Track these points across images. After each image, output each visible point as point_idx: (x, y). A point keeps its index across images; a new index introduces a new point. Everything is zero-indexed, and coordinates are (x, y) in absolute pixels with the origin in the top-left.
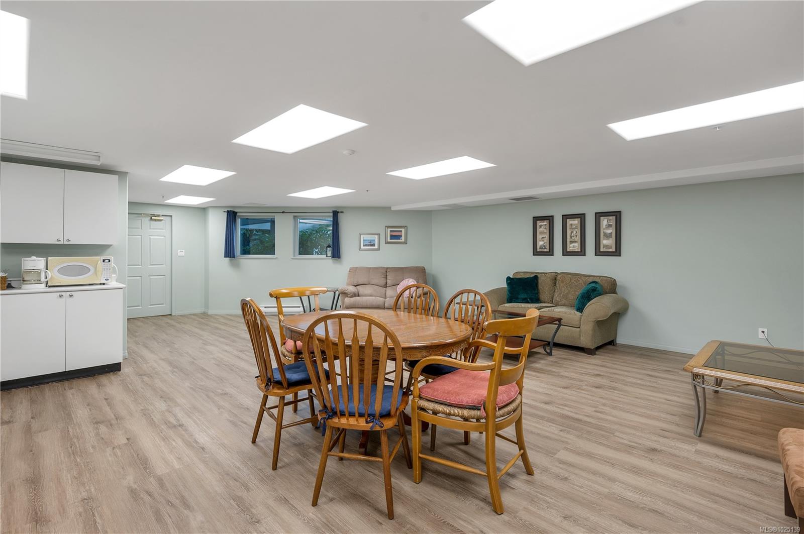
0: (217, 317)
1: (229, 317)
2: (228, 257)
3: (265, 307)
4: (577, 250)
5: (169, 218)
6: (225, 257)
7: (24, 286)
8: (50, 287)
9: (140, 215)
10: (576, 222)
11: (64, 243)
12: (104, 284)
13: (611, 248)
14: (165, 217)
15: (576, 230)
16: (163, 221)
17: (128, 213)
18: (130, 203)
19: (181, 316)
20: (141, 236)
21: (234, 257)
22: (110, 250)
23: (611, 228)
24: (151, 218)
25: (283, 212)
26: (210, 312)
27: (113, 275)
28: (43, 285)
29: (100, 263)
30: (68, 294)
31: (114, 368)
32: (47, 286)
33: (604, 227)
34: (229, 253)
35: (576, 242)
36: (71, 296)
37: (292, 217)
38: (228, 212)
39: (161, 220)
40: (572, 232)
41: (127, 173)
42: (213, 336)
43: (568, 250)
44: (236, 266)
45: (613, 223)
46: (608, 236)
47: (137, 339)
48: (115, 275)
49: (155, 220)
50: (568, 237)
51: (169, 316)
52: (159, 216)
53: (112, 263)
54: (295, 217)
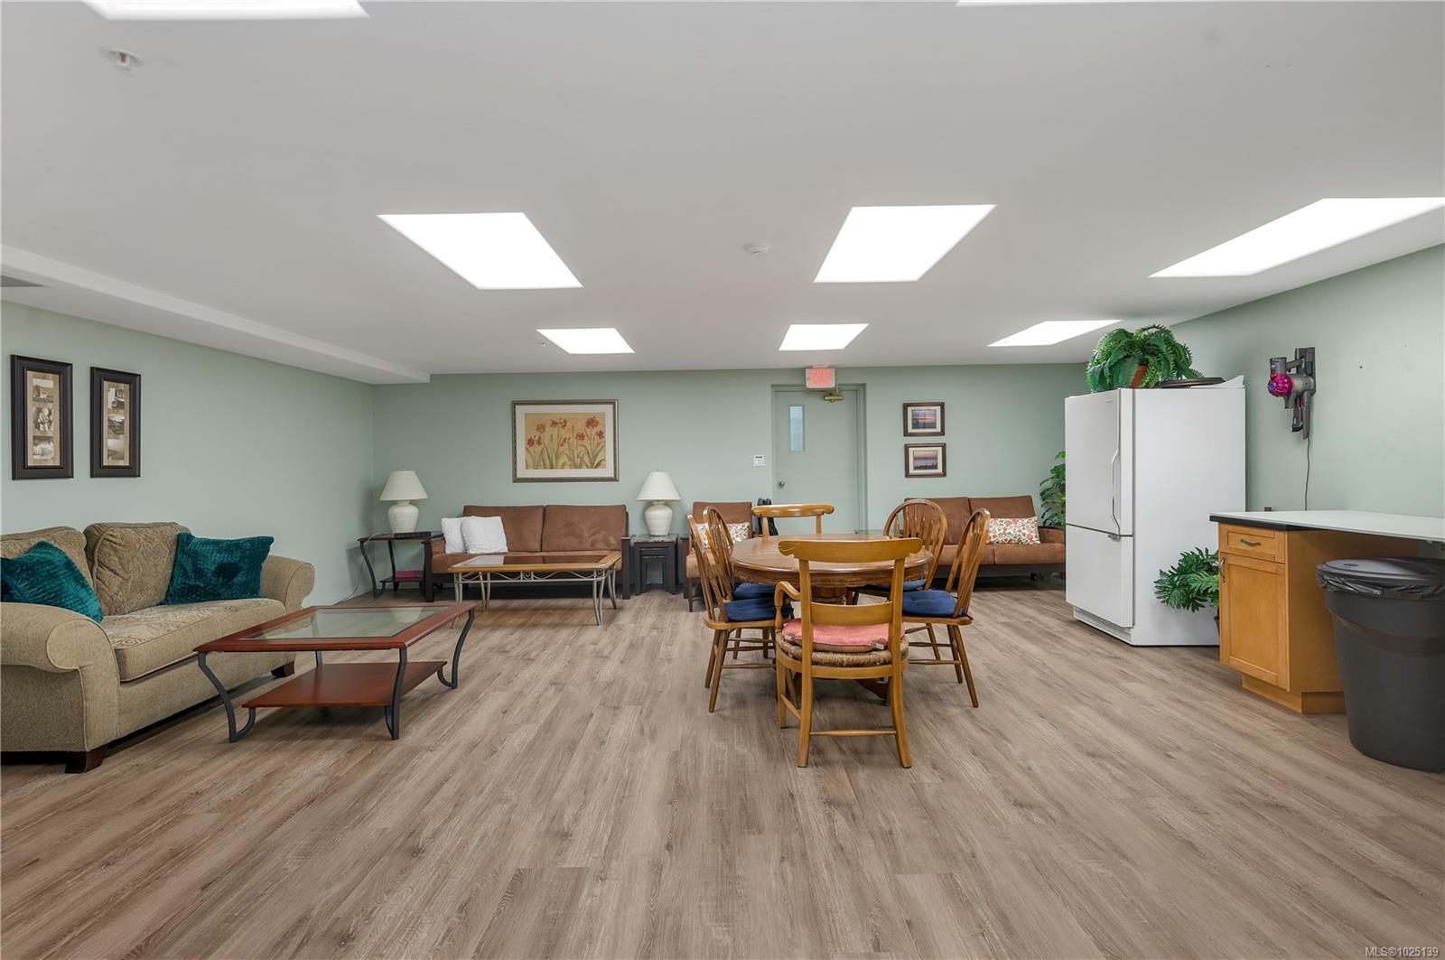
4: (51, 464)
10: (48, 383)
13: (123, 458)
15: (50, 405)
23: (122, 411)
33: (110, 406)
35: (48, 439)
40: (39, 411)
43: (30, 463)
45: (125, 399)
46: (117, 429)
50: (30, 424)
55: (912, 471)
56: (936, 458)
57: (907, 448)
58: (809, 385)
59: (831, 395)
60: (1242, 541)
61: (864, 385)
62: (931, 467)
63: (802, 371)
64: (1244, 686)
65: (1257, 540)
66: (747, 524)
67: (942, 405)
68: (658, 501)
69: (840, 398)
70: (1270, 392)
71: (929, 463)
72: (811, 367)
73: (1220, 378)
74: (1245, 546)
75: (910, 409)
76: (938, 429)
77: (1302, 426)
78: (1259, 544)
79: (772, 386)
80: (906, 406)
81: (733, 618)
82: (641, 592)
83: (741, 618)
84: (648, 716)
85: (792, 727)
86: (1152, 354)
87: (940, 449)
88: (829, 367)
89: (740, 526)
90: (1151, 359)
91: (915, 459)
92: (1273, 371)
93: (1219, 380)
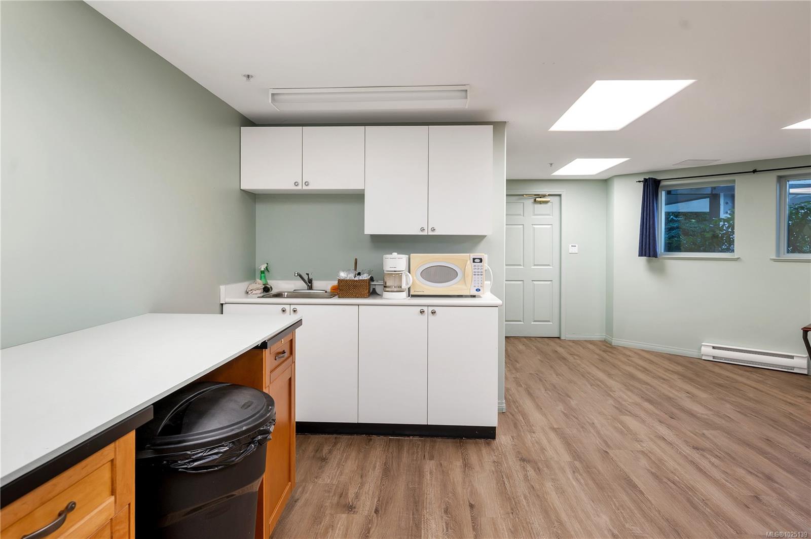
0: (628, 353)
1: (647, 356)
2: (646, 256)
3: (714, 348)
5: (557, 198)
6: (639, 256)
7: (386, 294)
8: (413, 296)
9: (522, 197)
11: (429, 234)
12: (474, 296)
14: (551, 197)
16: (549, 204)
17: (507, 195)
18: (510, 182)
19: (573, 341)
20: (523, 225)
21: (655, 256)
22: (483, 244)
24: (535, 200)
25: (754, 171)
26: (615, 342)
27: (486, 282)
28: (404, 294)
29: (470, 262)
30: (431, 309)
31: (486, 434)
32: (409, 296)
34: (647, 248)
36: (433, 313)
37: (775, 179)
38: (646, 181)
39: (546, 202)
41: (505, 122)
42: (629, 393)
44: (659, 271)
47: (518, 375)
48: (489, 282)
49: (540, 203)
51: (557, 340)
52: (544, 196)
53: (485, 263)
54: (780, 178)
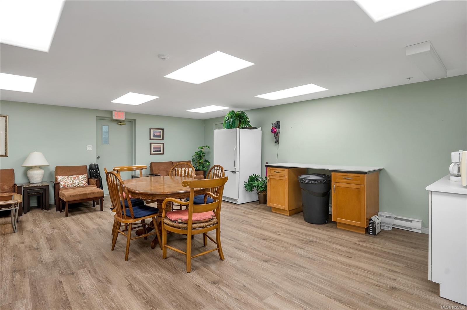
55: (152, 153)
56: (160, 148)
57: (151, 144)
58: (115, 118)
59: (121, 122)
60: (275, 172)
61: (135, 120)
62: (159, 151)
63: (111, 112)
64: (272, 211)
65: (279, 171)
66: (86, 175)
67: (163, 129)
68: (35, 166)
69: (125, 124)
70: (272, 132)
71: (158, 150)
72: (115, 111)
73: (256, 127)
74: (275, 173)
75: (152, 130)
76: (161, 138)
77: (277, 141)
78: (280, 172)
79: (97, 117)
80: (151, 129)
81: (136, 217)
82: (28, 211)
83: (140, 216)
84: (95, 272)
85: (168, 257)
86: (242, 119)
87: (162, 145)
88: (123, 112)
89: (83, 176)
90: (242, 120)
91: (153, 148)
92: (272, 126)
93: (255, 128)
